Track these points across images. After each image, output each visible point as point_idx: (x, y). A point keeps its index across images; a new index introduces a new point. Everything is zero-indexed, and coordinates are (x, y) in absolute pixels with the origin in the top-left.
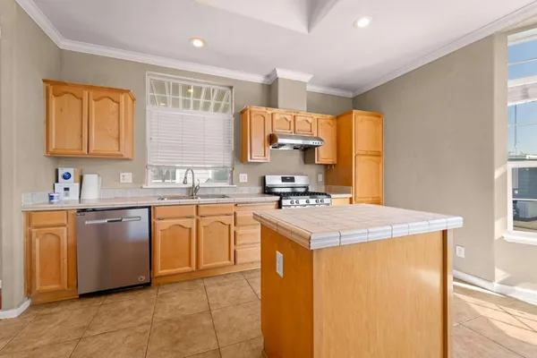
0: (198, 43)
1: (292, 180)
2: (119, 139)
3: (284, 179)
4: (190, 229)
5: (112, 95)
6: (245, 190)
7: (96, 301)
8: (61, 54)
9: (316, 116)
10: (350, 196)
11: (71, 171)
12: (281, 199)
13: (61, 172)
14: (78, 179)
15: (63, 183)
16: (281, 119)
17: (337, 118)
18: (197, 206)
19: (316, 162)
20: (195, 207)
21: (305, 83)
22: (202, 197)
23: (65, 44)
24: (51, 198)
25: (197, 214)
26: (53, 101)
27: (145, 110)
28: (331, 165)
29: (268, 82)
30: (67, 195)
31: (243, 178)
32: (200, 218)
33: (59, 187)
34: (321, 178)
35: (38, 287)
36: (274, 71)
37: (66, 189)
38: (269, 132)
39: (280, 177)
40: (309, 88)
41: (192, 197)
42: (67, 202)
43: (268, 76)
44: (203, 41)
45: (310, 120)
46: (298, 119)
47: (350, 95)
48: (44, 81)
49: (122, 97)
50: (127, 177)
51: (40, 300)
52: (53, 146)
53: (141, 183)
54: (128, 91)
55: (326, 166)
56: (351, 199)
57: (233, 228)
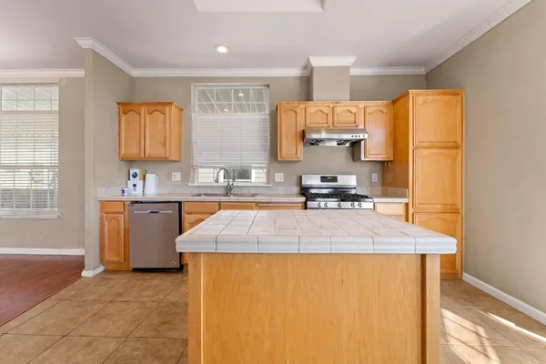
0: (222, 50)
1: (334, 179)
2: (165, 144)
3: (324, 179)
5: (160, 108)
6: (281, 190)
7: (140, 276)
8: (132, 81)
9: (362, 104)
10: (405, 200)
11: (137, 171)
12: (307, 200)
13: (132, 172)
14: (142, 177)
15: (133, 181)
16: (316, 112)
17: (394, 102)
19: (363, 158)
21: (348, 68)
22: (235, 195)
23: (136, 73)
24: (123, 191)
26: (123, 117)
27: (191, 117)
28: (388, 162)
29: (306, 73)
30: (135, 190)
31: (279, 177)
33: (130, 184)
34: (375, 177)
35: (107, 258)
36: (308, 61)
37: (135, 185)
38: (301, 127)
39: (319, 176)
40: (354, 72)
41: (226, 195)
42: (135, 195)
43: (305, 68)
44: (227, 47)
45: (354, 110)
46: (339, 110)
47: (422, 71)
48: (118, 103)
49: (167, 109)
50: (177, 176)
51: (110, 267)
52: (123, 152)
53: (188, 181)
54: (171, 103)
55: (382, 162)
56: (407, 204)
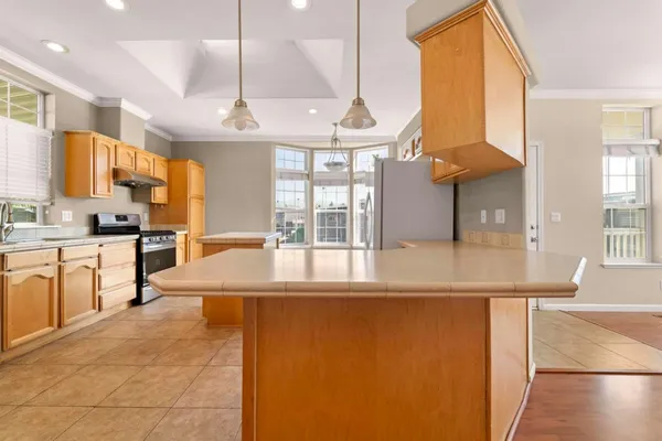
0: (55, 47)
1: (125, 219)
3: (119, 218)
4: (51, 279)
9: (153, 156)
10: (185, 232)
12: (141, 236)
16: (125, 153)
17: (169, 161)
18: (60, 250)
19: (153, 202)
20: (57, 250)
21: (144, 121)
25: (59, 260)
31: (67, 216)
32: (63, 264)
34: (147, 216)
38: (112, 165)
43: (101, 99)
44: (66, 49)
45: (148, 159)
46: (139, 156)
56: (186, 235)
57: (98, 272)
